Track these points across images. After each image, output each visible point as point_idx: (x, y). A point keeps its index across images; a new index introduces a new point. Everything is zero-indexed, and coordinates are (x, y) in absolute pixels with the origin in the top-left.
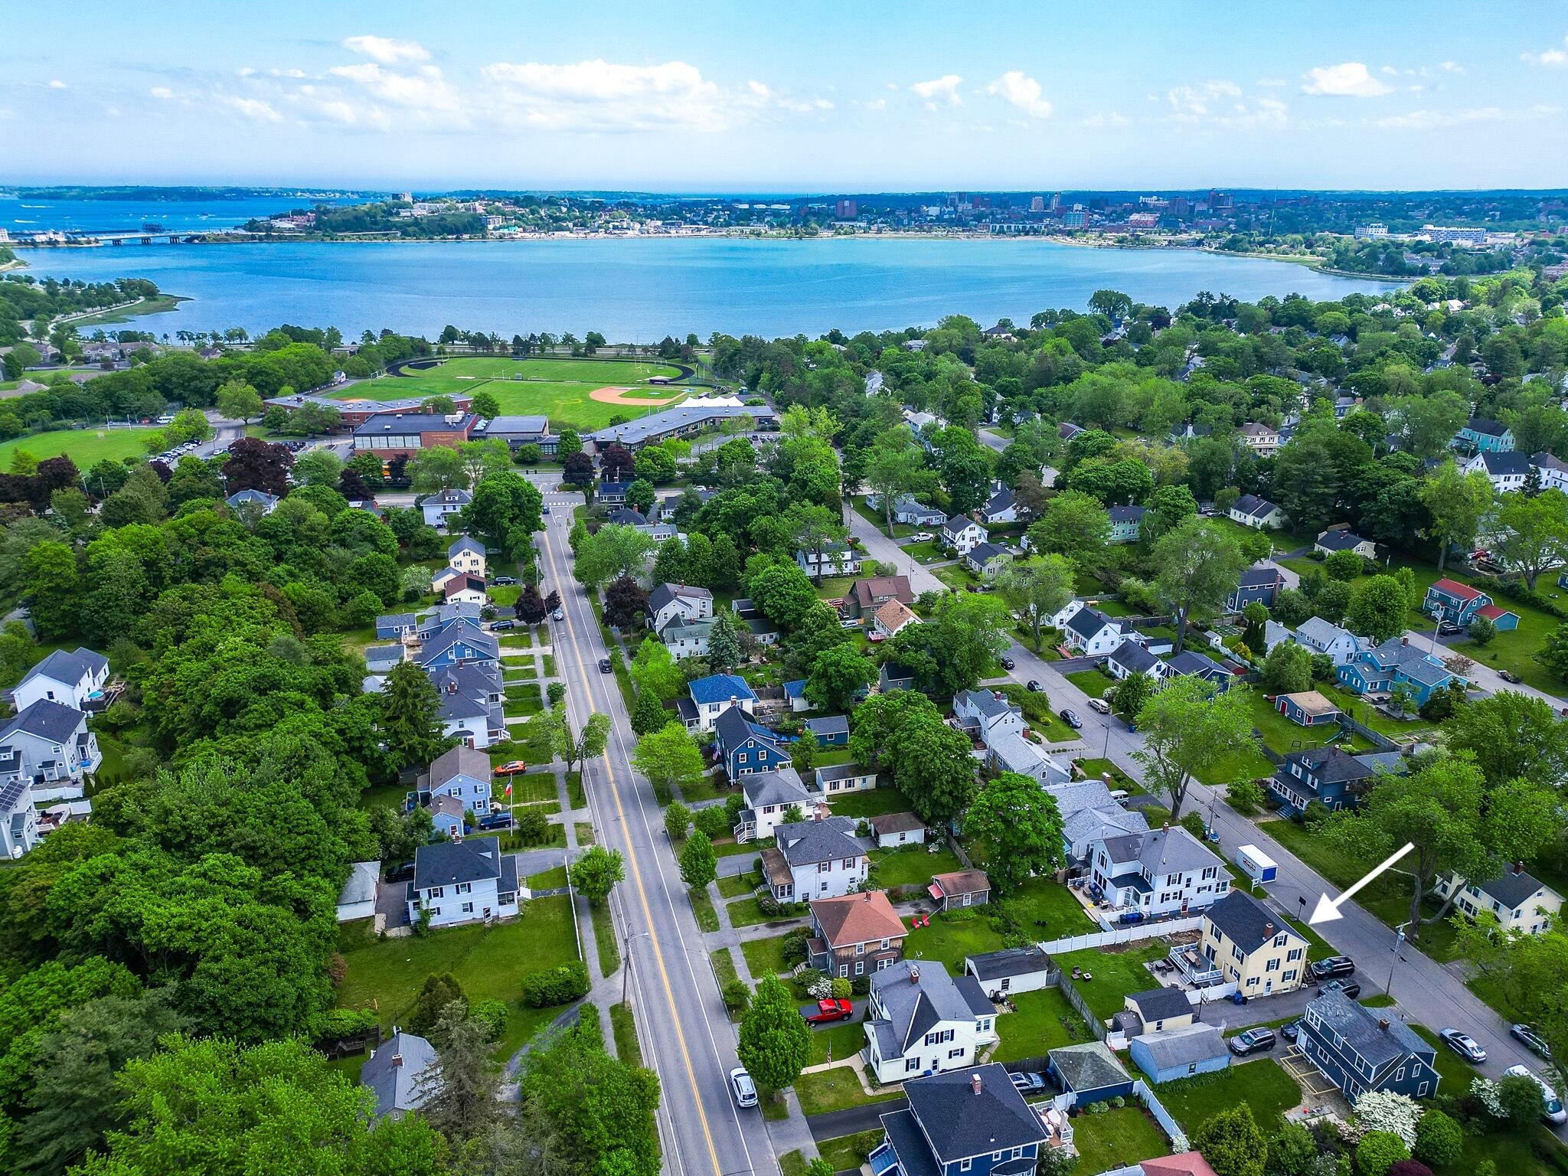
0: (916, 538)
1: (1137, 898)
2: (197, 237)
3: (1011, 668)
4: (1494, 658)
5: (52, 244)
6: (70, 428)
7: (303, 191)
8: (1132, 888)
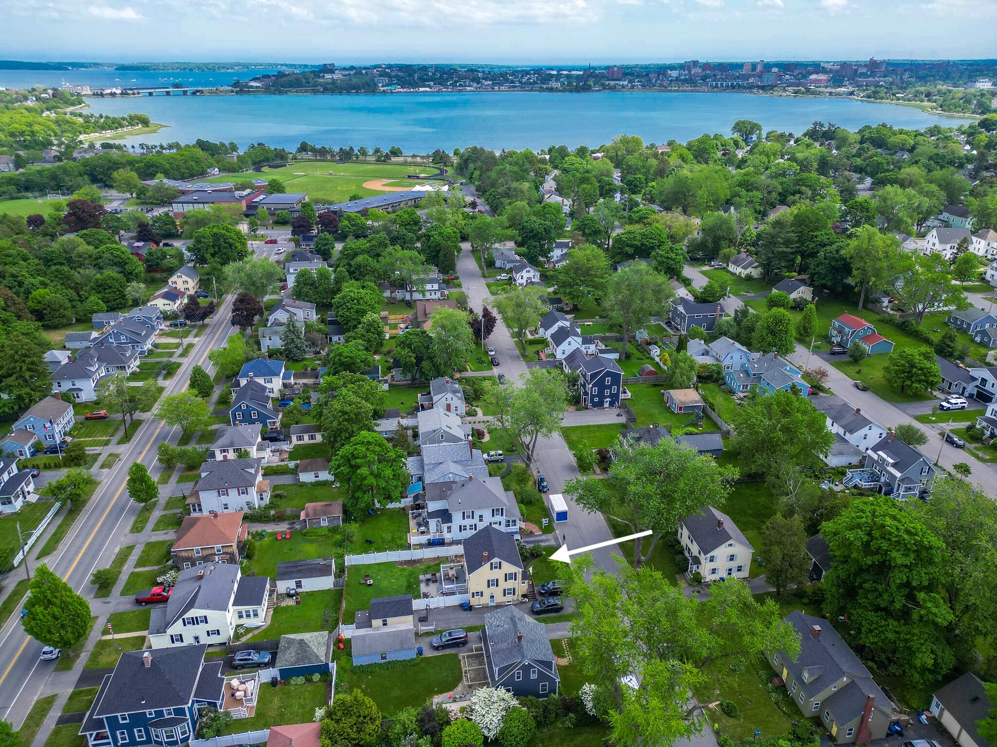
0: (499, 278)
2: (198, 91)
3: (498, 365)
4: (859, 372)
5: (113, 95)
6: (28, 198)
7: (282, 65)
8: (441, 520)
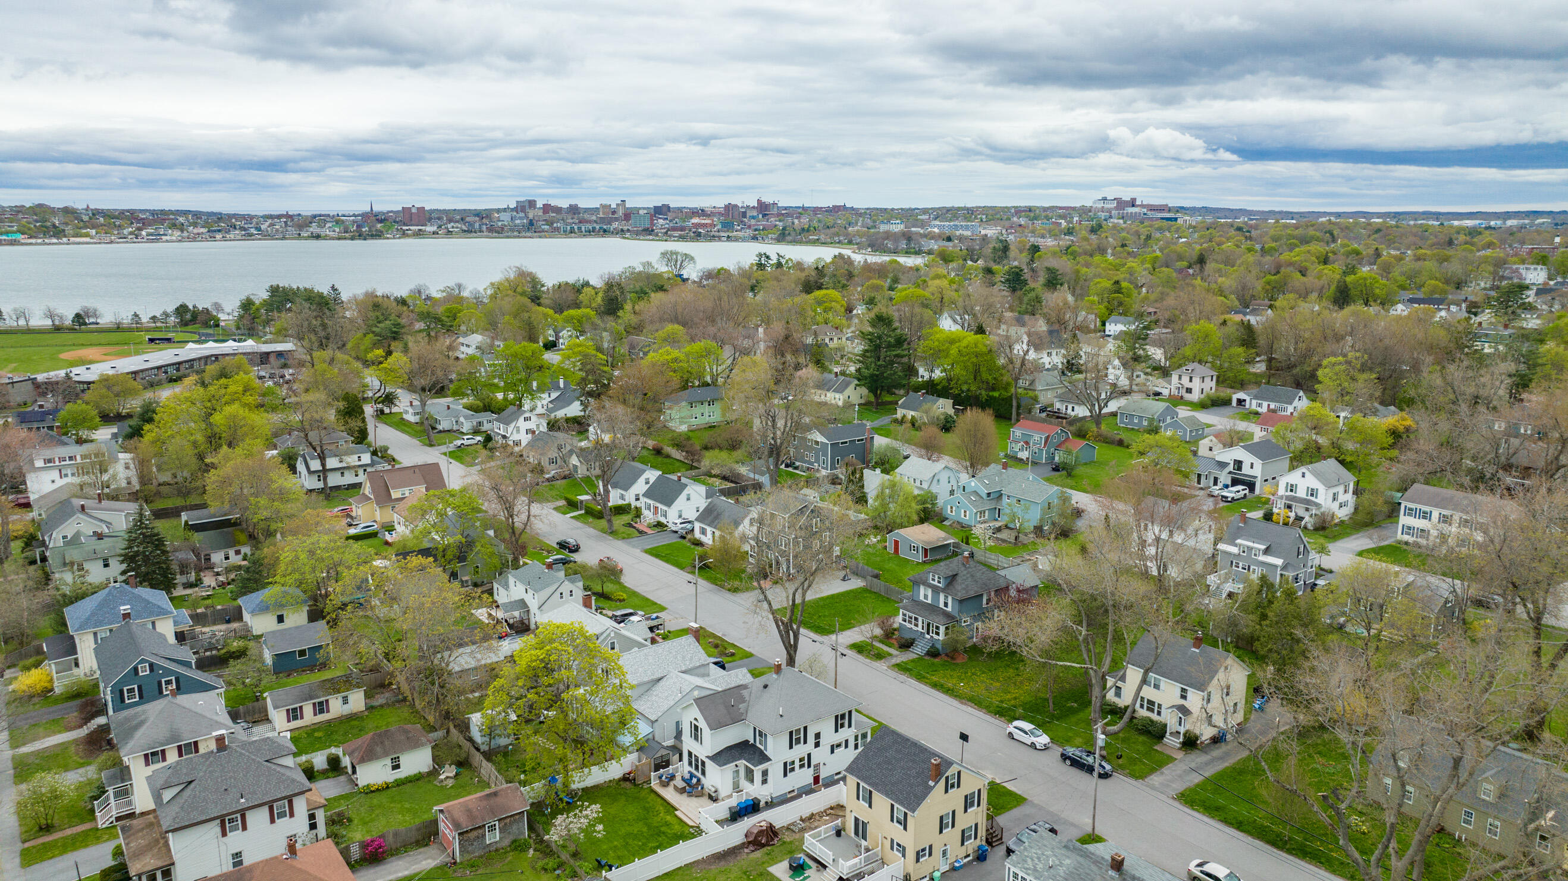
0: (460, 443)
1: (750, 776)
3: (580, 548)
8: (742, 763)
